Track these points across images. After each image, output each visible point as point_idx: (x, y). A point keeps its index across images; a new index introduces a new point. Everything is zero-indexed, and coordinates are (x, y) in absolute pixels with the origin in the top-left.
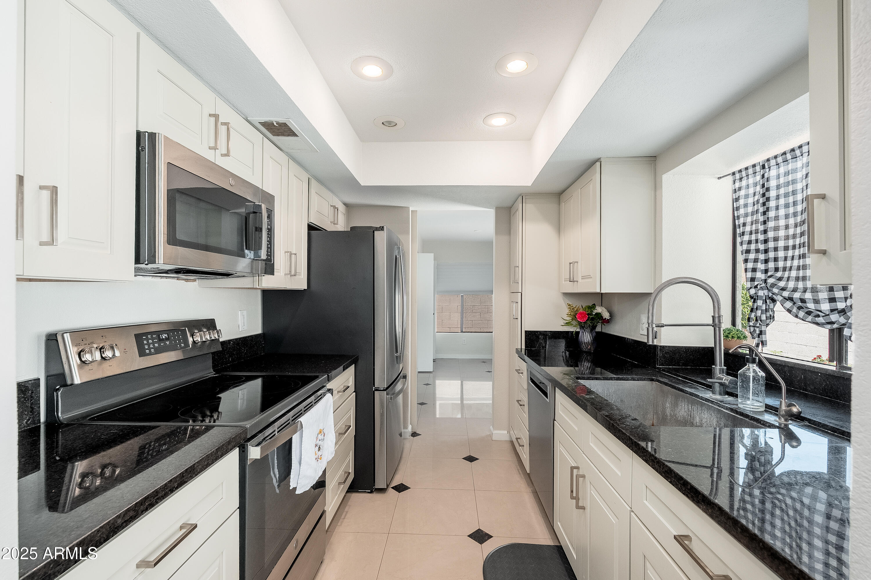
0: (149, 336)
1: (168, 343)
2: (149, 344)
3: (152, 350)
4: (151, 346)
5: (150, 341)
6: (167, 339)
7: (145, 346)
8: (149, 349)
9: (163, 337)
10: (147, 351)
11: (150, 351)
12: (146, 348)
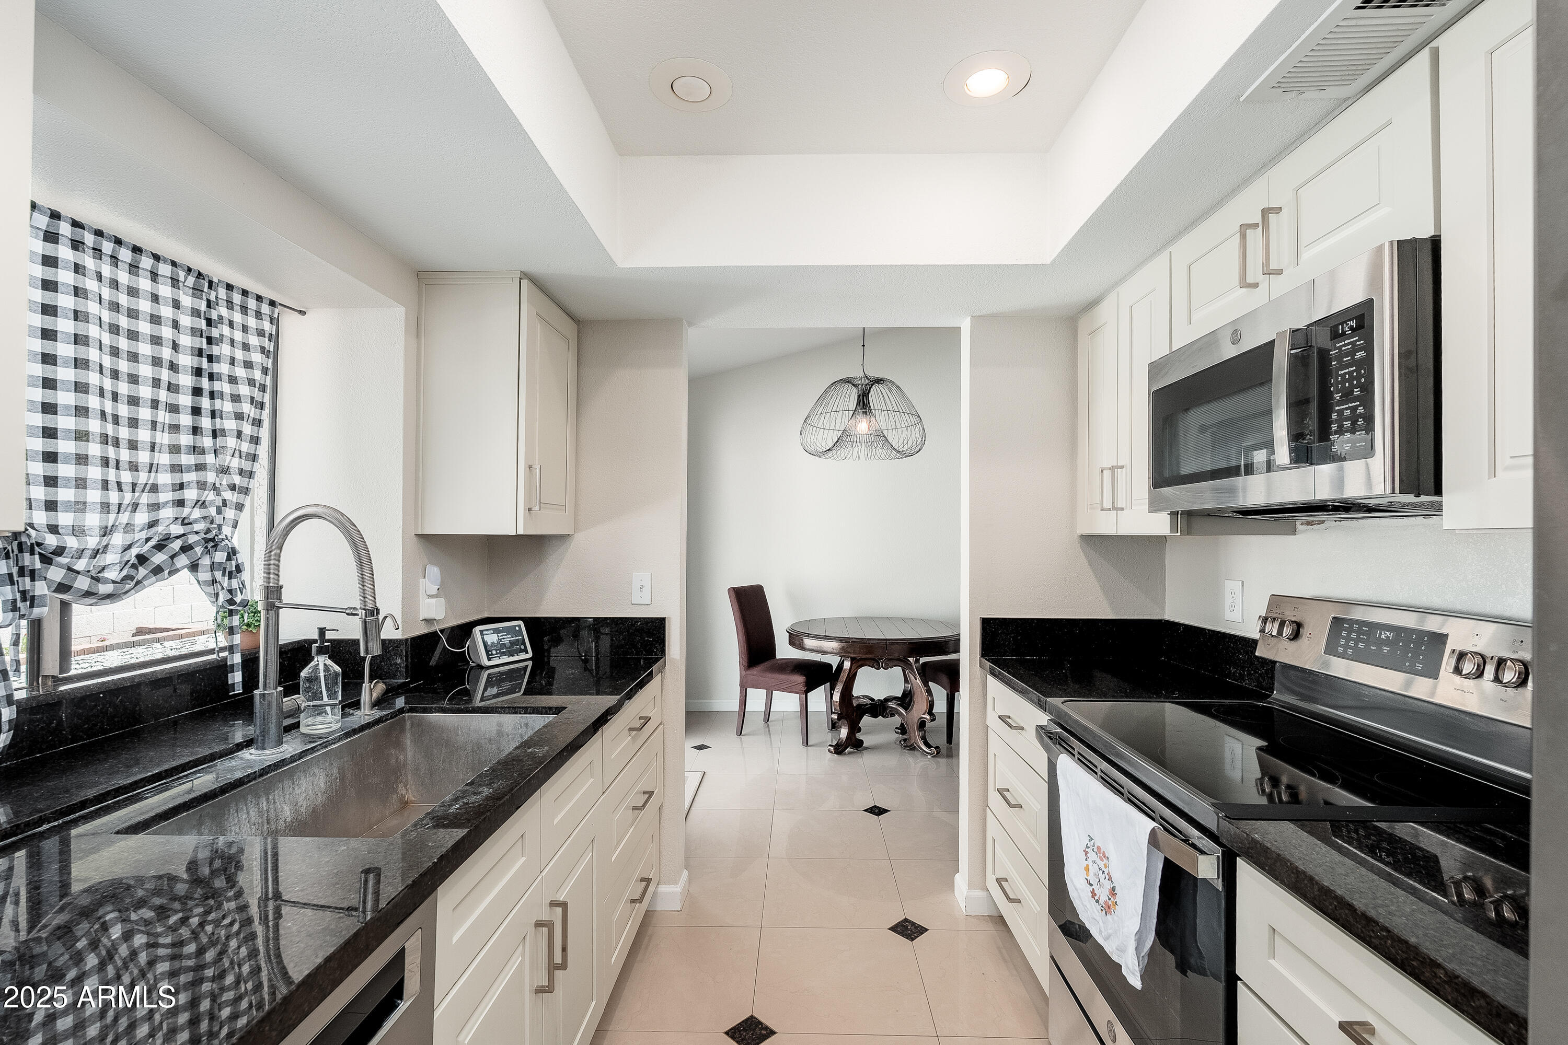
0: (1355, 626)
1: (1386, 649)
2: (1348, 639)
3: (1350, 651)
4: (1352, 644)
5: (1354, 635)
6: (1387, 642)
7: (1341, 640)
8: (1346, 647)
9: (1383, 636)
10: (1341, 650)
11: (1345, 651)
12: (1342, 643)
